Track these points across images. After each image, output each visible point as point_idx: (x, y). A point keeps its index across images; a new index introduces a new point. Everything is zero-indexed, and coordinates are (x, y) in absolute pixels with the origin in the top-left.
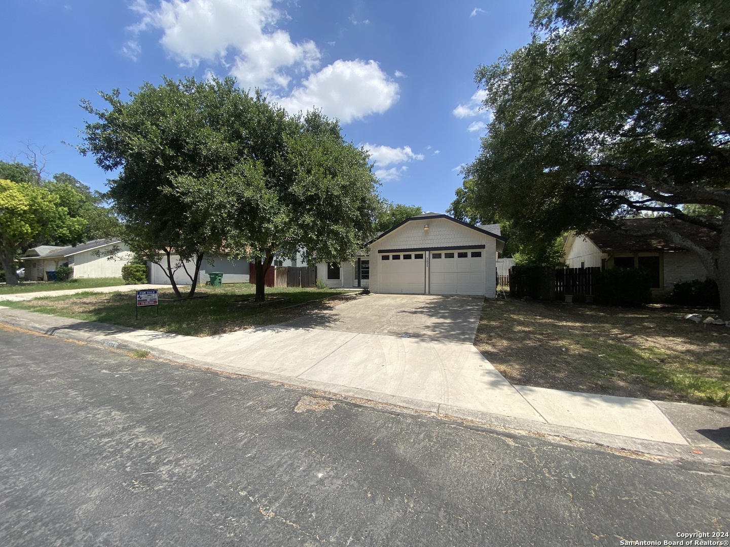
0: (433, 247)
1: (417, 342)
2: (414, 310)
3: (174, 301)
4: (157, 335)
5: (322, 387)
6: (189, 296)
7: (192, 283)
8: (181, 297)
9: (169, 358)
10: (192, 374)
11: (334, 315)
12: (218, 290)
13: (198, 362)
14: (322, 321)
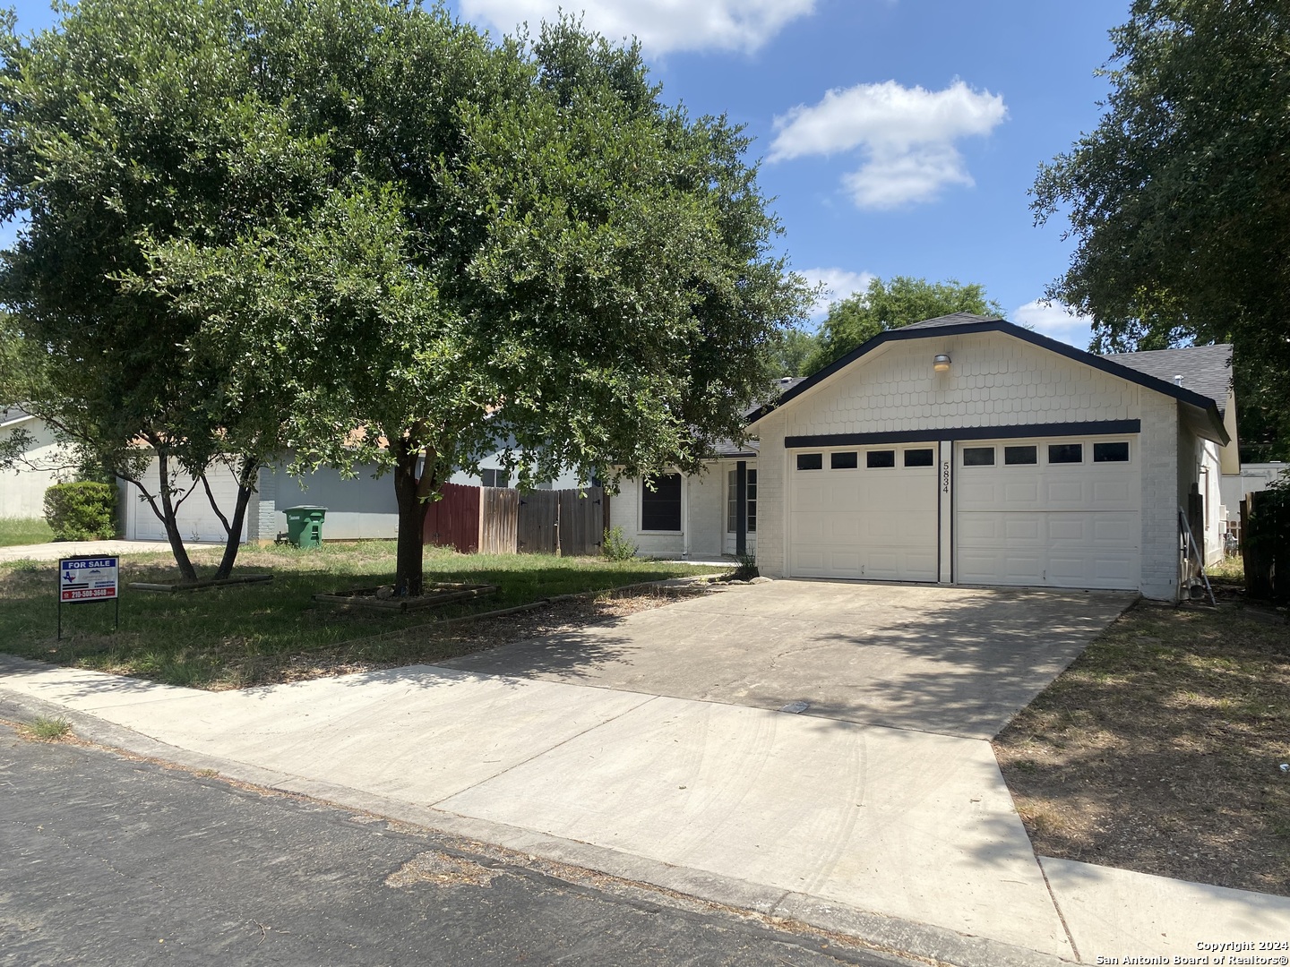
0: (966, 426)
1: (822, 730)
2: (870, 633)
3: (174, 591)
4: (101, 683)
5: (484, 835)
6: (217, 577)
7: (226, 537)
8: (195, 578)
9: (115, 742)
10: (164, 784)
11: (610, 641)
12: (308, 561)
13: (186, 754)
14: (567, 658)
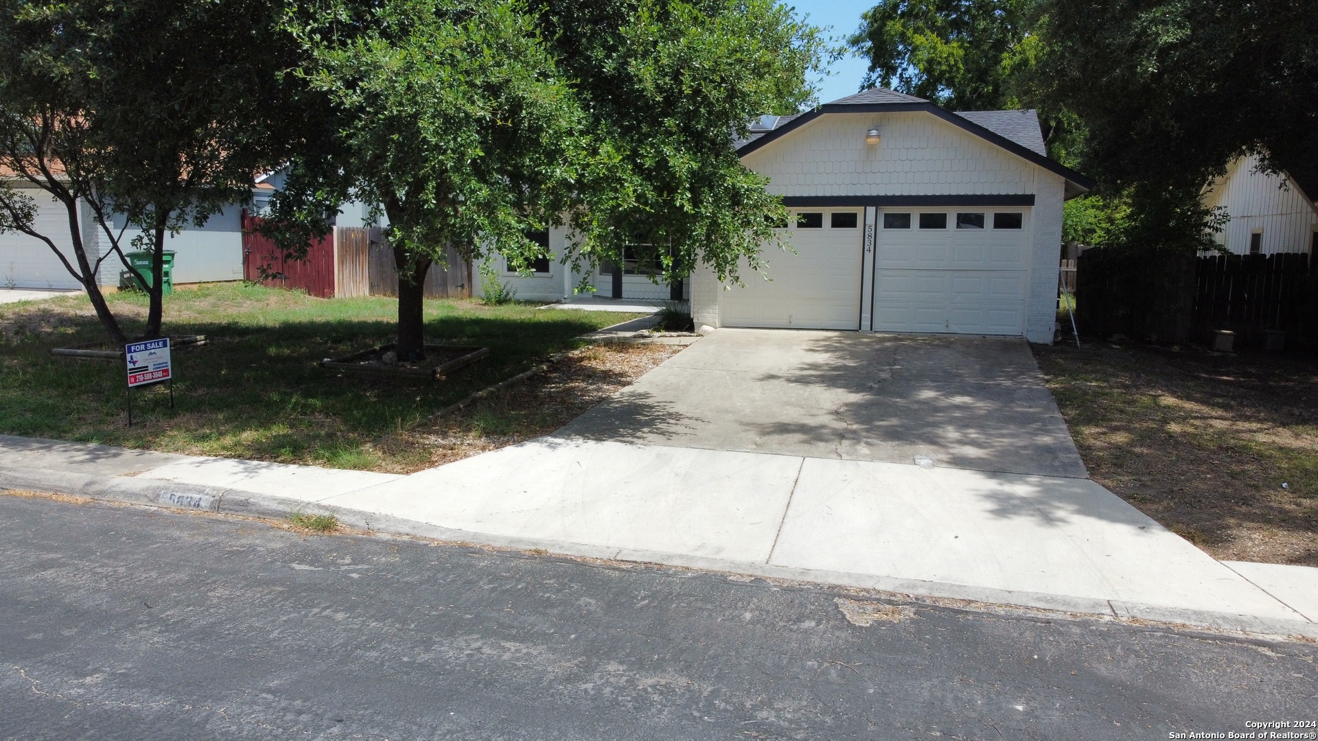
0: (890, 194)
